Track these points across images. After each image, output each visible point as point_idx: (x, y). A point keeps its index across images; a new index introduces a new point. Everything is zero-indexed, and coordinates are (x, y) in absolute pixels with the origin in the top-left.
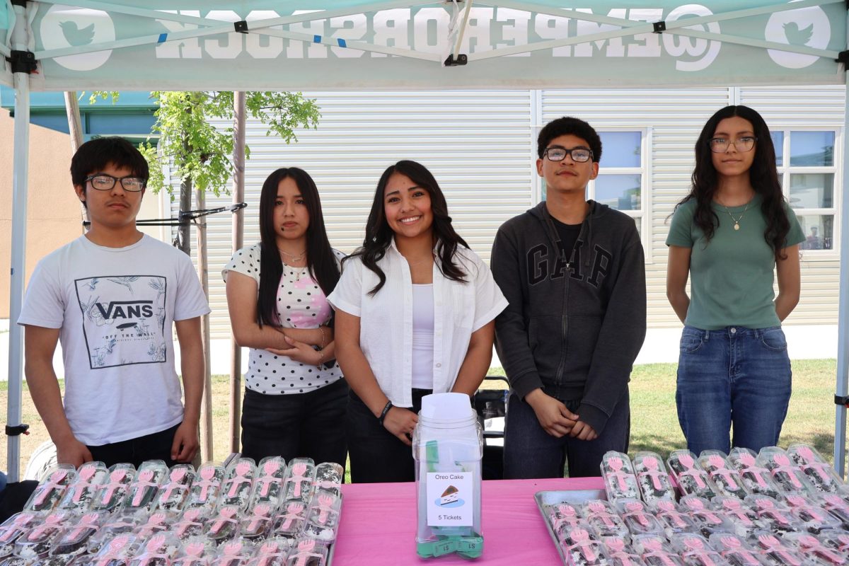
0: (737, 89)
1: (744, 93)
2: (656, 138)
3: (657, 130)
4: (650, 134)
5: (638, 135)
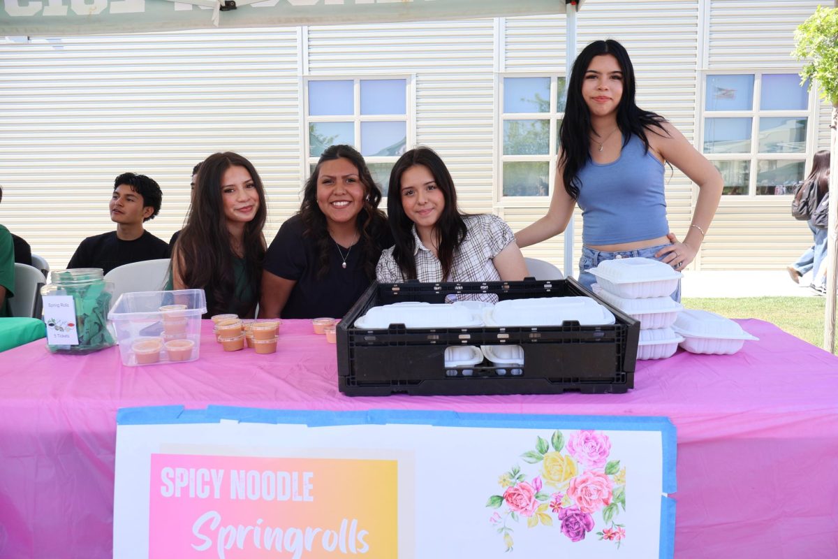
0: (503, 19)
1: (509, 24)
2: (420, 86)
3: (421, 78)
4: (414, 82)
5: (402, 82)
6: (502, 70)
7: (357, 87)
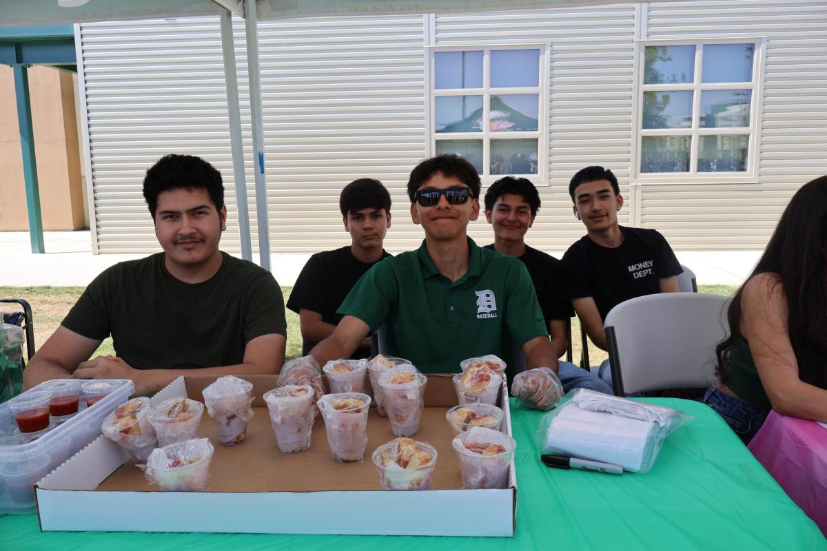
2: (555, 56)
3: (556, 47)
4: (548, 52)
5: (536, 52)
6: (644, 39)
7: (486, 59)
